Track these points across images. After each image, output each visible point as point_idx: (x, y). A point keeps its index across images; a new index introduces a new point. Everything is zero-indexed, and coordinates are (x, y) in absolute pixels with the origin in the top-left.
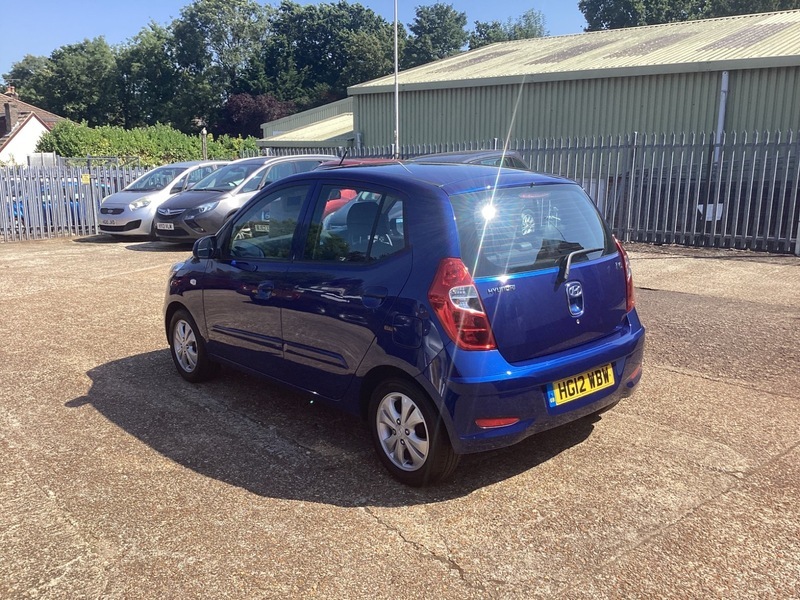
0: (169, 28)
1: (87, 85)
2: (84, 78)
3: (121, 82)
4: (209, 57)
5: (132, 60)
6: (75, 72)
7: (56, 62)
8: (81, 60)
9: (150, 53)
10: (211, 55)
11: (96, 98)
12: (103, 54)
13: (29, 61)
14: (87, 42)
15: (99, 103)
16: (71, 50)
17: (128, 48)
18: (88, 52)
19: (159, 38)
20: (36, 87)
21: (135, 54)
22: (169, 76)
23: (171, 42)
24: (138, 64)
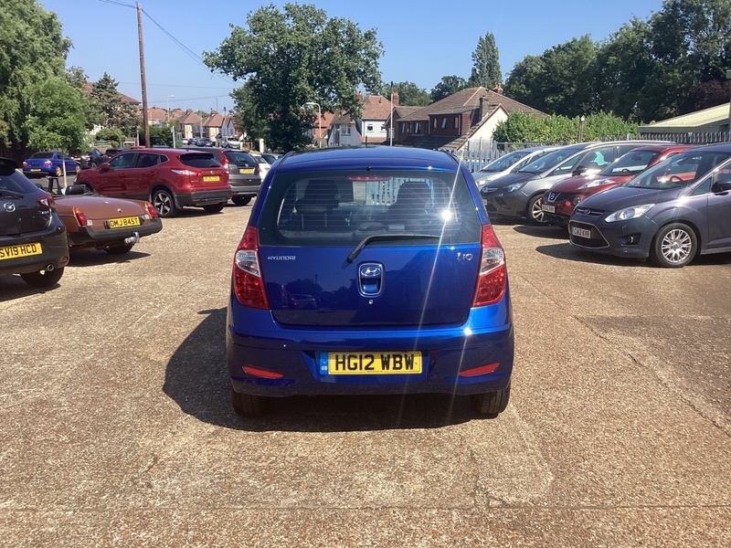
0: (649, 22)
1: (567, 79)
2: (566, 72)
3: (598, 75)
4: (686, 47)
5: (609, 54)
6: (559, 68)
7: (545, 60)
8: (565, 57)
9: (627, 46)
10: (689, 44)
11: (573, 89)
12: (586, 50)
13: (528, 60)
14: (574, 41)
15: (575, 94)
16: (559, 49)
17: (610, 43)
18: (573, 50)
19: (638, 32)
20: (526, 83)
21: (613, 49)
22: (645, 67)
23: (649, 36)
24: (615, 58)
